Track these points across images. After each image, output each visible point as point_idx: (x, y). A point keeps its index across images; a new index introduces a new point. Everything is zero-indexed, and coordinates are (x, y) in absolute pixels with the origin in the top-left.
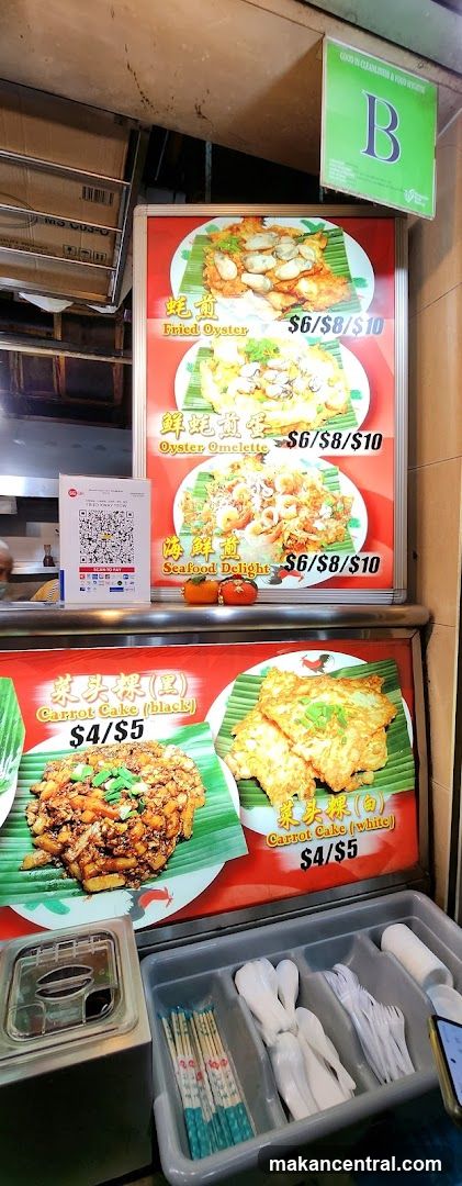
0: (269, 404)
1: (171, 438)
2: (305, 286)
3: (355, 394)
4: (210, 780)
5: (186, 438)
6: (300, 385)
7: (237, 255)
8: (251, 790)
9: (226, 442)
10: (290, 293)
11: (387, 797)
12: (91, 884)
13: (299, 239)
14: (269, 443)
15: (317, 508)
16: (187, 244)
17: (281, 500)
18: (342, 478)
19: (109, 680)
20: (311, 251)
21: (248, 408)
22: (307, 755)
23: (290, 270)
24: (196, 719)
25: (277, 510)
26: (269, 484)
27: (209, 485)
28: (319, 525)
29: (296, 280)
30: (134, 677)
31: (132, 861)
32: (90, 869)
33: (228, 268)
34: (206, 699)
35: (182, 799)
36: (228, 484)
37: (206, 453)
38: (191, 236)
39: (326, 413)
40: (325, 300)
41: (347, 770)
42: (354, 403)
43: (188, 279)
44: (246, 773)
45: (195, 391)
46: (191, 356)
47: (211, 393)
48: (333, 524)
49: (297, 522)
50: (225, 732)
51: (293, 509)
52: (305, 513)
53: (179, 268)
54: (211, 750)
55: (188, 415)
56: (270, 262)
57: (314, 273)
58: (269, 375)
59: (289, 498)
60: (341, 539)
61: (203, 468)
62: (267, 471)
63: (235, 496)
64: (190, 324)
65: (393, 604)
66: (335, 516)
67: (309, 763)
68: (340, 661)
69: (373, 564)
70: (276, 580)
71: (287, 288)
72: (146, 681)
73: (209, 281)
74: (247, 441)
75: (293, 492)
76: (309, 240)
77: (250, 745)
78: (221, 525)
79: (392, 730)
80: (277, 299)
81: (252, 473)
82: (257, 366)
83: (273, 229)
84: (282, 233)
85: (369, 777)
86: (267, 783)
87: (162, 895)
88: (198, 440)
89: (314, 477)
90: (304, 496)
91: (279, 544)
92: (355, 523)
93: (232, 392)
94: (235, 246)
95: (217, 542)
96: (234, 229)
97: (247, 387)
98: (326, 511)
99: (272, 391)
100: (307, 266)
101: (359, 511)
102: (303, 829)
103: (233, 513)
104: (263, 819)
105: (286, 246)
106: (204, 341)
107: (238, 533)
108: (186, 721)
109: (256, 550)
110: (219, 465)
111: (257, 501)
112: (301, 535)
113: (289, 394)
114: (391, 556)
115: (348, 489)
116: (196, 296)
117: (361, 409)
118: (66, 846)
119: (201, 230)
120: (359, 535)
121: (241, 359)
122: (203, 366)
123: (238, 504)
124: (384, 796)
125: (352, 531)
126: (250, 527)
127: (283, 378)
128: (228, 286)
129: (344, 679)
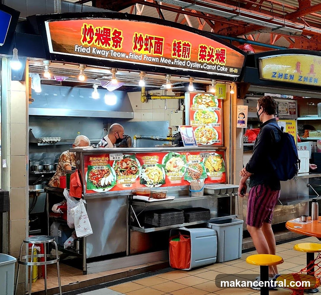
0: (206, 120)
1: (193, 124)
2: (210, 104)
3: (216, 118)
4: (203, 168)
5: (195, 124)
6: (209, 117)
7: (201, 99)
8: (208, 170)
9: (200, 125)
10: (208, 104)
11: (222, 172)
12: (194, 179)
13: (209, 97)
14: (206, 125)
15: (212, 134)
16: (195, 97)
17: (207, 133)
18: (215, 129)
19: (194, 156)
20: (210, 98)
21: (203, 120)
22: (213, 166)
23: (207, 101)
24: (202, 161)
25: (207, 134)
26: (206, 130)
27: (198, 131)
28: (212, 136)
29: (208, 103)
30: (196, 155)
31: (197, 177)
32: (193, 177)
33: (200, 101)
34: (203, 159)
35: (201, 170)
36: (200, 131)
37: (198, 126)
38: (195, 96)
39: (213, 121)
40: (212, 105)
41: (217, 169)
42: (216, 120)
43: (195, 102)
44: (207, 168)
45: (196, 118)
46: (195, 113)
47: (198, 118)
48: (214, 136)
49: (209, 136)
50: (205, 163)
51: (209, 134)
52: (210, 134)
53: (194, 100)
54: (203, 165)
55: (195, 121)
56: (205, 100)
57: (211, 102)
58: (205, 115)
59: (208, 132)
60: (215, 138)
61: (197, 128)
62: (205, 129)
63: (201, 132)
64: (195, 108)
65: (221, 147)
66: (214, 135)
67: (213, 167)
68: (216, 154)
69: (220, 141)
70: (207, 144)
71: (207, 104)
72: (197, 156)
73: (198, 103)
74: (203, 125)
75: (209, 132)
76: (210, 97)
77: (207, 164)
78: (200, 136)
79: (222, 164)
80: (206, 105)
81: (203, 129)
82: (204, 114)
83: (206, 95)
84: (207, 96)
85: (220, 170)
86: (209, 169)
87: (200, 181)
88: (197, 124)
89: (211, 129)
90: (210, 132)
91: (207, 139)
92: (216, 136)
93: (201, 118)
94: (201, 98)
95: (200, 138)
96: (200, 95)
97: (203, 117)
98: (213, 134)
99: (206, 118)
100: (210, 101)
101: (217, 134)
102: (213, 176)
103: (201, 134)
104: (209, 174)
105: (207, 98)
106: (197, 111)
107: (202, 137)
108: (201, 161)
109: (204, 139)
110: (199, 128)
111: (204, 133)
112: (210, 137)
113: (208, 118)
114: (221, 140)
115: (216, 131)
116: (196, 104)
117: (217, 120)
118: (191, 174)
119: (196, 95)
120: (217, 137)
121: (202, 113)
122: (197, 114)
123: (202, 133)
124: (221, 173)
125: (216, 137)
126: (203, 136)
127: (207, 116)
128: (200, 103)
129: (217, 156)
